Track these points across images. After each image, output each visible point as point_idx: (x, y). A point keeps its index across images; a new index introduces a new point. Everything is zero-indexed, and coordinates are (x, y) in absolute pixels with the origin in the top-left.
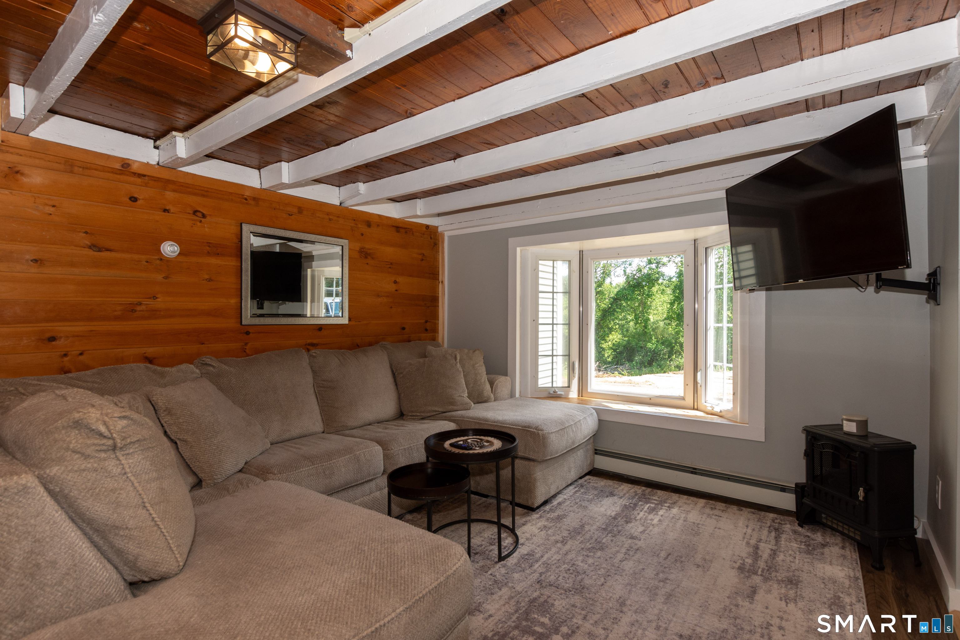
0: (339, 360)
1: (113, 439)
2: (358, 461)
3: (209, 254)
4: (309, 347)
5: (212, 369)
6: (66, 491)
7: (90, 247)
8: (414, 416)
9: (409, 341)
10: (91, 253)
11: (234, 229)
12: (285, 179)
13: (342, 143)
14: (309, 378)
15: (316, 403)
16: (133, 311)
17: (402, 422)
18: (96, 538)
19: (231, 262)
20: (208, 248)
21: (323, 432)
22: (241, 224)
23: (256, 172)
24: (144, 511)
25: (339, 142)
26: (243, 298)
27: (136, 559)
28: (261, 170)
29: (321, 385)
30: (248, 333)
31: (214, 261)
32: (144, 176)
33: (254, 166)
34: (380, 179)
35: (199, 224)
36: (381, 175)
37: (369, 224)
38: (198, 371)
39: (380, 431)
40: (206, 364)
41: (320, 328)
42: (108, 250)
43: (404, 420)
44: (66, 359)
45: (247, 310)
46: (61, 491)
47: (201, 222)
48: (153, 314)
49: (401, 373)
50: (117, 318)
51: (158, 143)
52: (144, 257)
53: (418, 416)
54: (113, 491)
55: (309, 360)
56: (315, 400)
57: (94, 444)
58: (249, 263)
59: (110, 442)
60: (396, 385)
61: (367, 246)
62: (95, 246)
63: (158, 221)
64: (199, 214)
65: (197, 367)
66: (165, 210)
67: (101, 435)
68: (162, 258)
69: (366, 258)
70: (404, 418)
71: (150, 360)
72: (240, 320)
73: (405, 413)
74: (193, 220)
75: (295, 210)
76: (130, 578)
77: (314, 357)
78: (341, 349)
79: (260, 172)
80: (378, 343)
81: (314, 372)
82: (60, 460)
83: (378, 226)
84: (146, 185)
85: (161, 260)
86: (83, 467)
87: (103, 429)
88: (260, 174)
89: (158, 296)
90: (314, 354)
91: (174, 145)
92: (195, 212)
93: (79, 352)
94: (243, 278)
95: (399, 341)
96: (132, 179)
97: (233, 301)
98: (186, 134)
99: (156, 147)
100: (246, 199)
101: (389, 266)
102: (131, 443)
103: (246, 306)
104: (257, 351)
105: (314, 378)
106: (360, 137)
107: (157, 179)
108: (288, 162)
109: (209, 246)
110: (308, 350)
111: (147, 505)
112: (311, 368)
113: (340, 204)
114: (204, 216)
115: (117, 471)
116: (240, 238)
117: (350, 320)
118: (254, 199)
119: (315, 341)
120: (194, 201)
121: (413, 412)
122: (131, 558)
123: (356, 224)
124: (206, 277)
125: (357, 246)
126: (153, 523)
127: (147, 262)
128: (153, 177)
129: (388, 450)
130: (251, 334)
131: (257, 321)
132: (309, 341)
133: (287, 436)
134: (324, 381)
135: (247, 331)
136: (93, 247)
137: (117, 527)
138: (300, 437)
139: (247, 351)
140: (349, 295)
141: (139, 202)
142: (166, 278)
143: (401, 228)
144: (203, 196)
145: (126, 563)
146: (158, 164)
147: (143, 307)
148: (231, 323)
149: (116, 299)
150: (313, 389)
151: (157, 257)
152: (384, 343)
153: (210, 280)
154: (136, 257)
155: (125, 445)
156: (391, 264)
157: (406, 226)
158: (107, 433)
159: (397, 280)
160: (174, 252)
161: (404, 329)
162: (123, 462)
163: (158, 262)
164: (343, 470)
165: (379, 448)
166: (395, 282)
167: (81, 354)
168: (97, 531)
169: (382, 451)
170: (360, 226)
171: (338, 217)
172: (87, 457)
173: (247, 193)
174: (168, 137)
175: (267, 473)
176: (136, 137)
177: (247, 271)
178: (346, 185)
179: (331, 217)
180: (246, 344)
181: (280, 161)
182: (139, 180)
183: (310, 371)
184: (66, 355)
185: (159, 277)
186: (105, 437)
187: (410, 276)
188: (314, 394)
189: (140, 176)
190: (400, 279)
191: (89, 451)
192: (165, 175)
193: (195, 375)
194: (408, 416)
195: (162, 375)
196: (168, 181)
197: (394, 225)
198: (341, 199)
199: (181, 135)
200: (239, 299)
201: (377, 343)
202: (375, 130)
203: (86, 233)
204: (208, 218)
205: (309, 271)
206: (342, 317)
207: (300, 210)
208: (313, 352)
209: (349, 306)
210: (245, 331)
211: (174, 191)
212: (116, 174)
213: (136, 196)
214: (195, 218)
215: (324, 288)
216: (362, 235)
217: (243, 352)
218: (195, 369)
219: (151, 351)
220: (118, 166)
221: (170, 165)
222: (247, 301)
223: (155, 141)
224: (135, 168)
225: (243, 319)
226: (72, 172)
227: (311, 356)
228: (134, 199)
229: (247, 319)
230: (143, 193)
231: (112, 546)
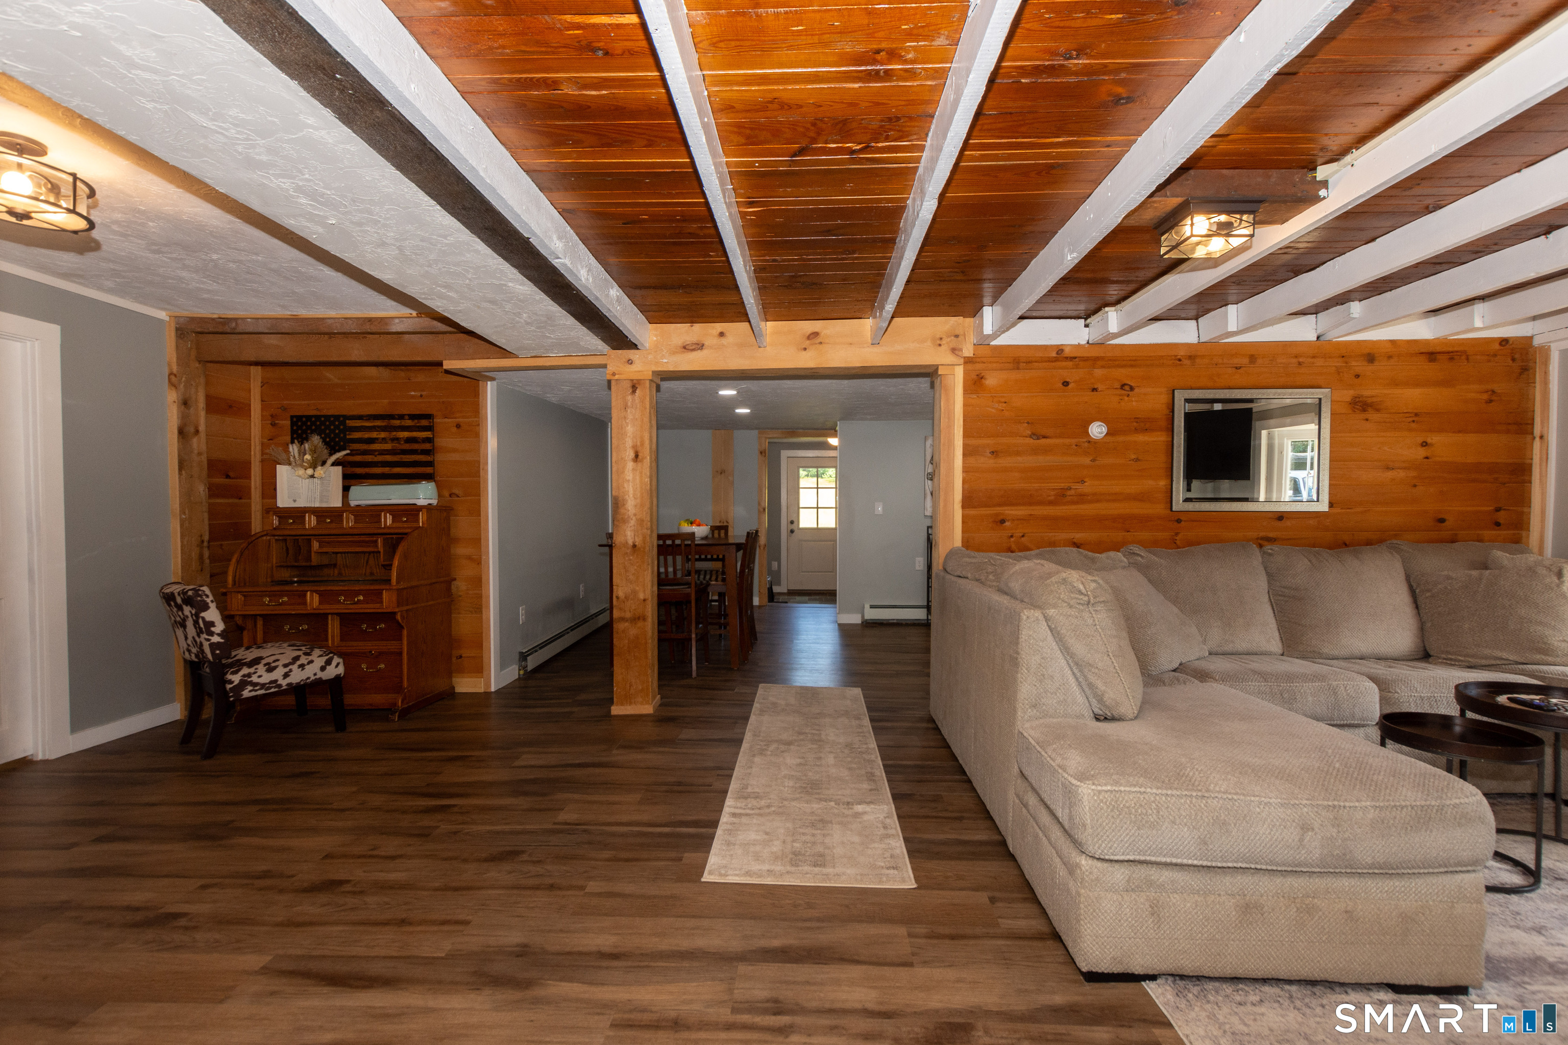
0: (1310, 561)
1: (1088, 595)
2: (1335, 693)
3: (1136, 431)
4: (1262, 542)
5: (1140, 559)
6: (1059, 629)
7: (1030, 437)
8: (1451, 659)
9: (1453, 541)
10: (1031, 441)
11: (1164, 399)
12: (1232, 327)
13: (1318, 267)
14: (1262, 583)
15: (1272, 615)
16: (1064, 496)
17: (1423, 665)
18: (1076, 671)
19: (1160, 438)
20: (1135, 424)
21: (1282, 655)
22: (1173, 391)
23: (1194, 322)
24: (1108, 659)
25: (1313, 267)
26: (1174, 479)
27: (1103, 695)
28: (1200, 320)
29: (1280, 593)
30: (1179, 521)
31: (1141, 438)
32: (1075, 358)
33: (1190, 317)
34: (1391, 290)
35: (1126, 398)
36: (1391, 285)
37: (1370, 358)
38: (1125, 560)
39: (1380, 670)
40: (1134, 553)
41: (1281, 517)
42: (1044, 437)
43: (1430, 663)
44: (1012, 539)
45: (1178, 493)
46: (1056, 627)
47: (1128, 396)
48: (1082, 498)
49: (1428, 591)
50: (1051, 503)
51: (1089, 321)
52: (1074, 441)
53: (1462, 661)
54: (1088, 636)
55: (1262, 558)
56: (1271, 611)
57: (1076, 598)
58: (1182, 436)
59: (1086, 598)
60: (1417, 607)
61: (1367, 393)
62: (1033, 434)
63: (1086, 402)
64: (1127, 388)
65: (1124, 556)
66: (1094, 390)
67: (1080, 593)
68: (1090, 441)
69: (1364, 410)
70: (1430, 660)
71: (1077, 545)
72: (1169, 505)
73: (1431, 653)
74: (1120, 395)
75: (1245, 361)
76: (1097, 711)
77: (1270, 555)
78: (1314, 547)
79: (1197, 322)
80: (1385, 540)
81: (1269, 575)
82: (1055, 606)
83: (1390, 357)
84: (1077, 367)
85: (1089, 442)
86: (1069, 613)
87: (1081, 587)
88: (1198, 325)
89: (1085, 480)
90: (1270, 551)
91: (1106, 320)
92: (1123, 386)
93: (1021, 534)
94: (1175, 455)
95: (1431, 541)
96: (1064, 364)
97: (1163, 483)
98: (1119, 306)
99: (1086, 326)
100: (1180, 360)
101: (1411, 419)
102: (1099, 602)
103: (1178, 488)
104: (1190, 543)
105: (1269, 583)
106: (1348, 254)
107: (1085, 359)
108: (1237, 304)
109: (1137, 422)
110: (1261, 546)
111: (1110, 654)
112: (1265, 568)
113: (1318, 338)
114: (1132, 389)
115: (1090, 621)
116: (1171, 407)
117: (1331, 505)
118: (1190, 357)
119: (1271, 535)
120: (1122, 374)
121: (1448, 653)
122: (1100, 693)
123: (1346, 363)
124: (1133, 457)
125: (1347, 395)
126: (1114, 671)
127: (1076, 445)
128: (1083, 357)
129: (1389, 692)
130: (1183, 523)
131: (1191, 506)
132: (1262, 534)
133: (1229, 648)
134: (1284, 587)
135: (1178, 519)
136: (1035, 436)
137: (1090, 665)
138: (1248, 654)
139: (1178, 542)
140: (1331, 469)
141: (1070, 386)
142: (1093, 460)
143: (1439, 353)
144: (1132, 366)
145: (1096, 695)
146: (1088, 343)
147: (1072, 492)
148: (1159, 509)
149: (1052, 485)
150: (1267, 597)
151: (1085, 440)
152: (1395, 542)
153: (1137, 460)
154: (1067, 441)
155: (1096, 603)
156: (1416, 415)
157: (1451, 349)
158: (1084, 591)
159: (1429, 441)
160: (1102, 433)
161: (1442, 521)
162: (1094, 615)
163: (1086, 445)
164: (1310, 699)
165: (1373, 689)
166: (1425, 444)
167: (1023, 536)
168: (1077, 664)
169: (1377, 690)
170: (1354, 363)
171: (1314, 357)
172: (1071, 607)
173: (1181, 353)
174: (1100, 313)
175: (1207, 677)
176: (1069, 320)
177: (1180, 446)
178: (1327, 309)
179: (1301, 360)
180: (1177, 534)
181: (1226, 305)
182: (1070, 364)
183: (1264, 572)
184: (1012, 536)
185: (1087, 461)
186: (1082, 594)
187: (1459, 432)
188: (1269, 603)
189: (1072, 358)
190: (1434, 439)
191: (1072, 602)
192: (1094, 353)
193: (1123, 564)
194: (1439, 658)
195: (1093, 560)
196: (1097, 359)
197: (1423, 351)
198: (1319, 331)
199: (1113, 308)
200: (1169, 481)
201: (1381, 541)
202: (1373, 240)
203: (1028, 423)
204: (1136, 390)
205: (1264, 433)
206: (1318, 501)
207: (1253, 359)
208: (1268, 548)
209: (1330, 485)
210: (1176, 519)
211: (1103, 367)
212: (1052, 362)
213: (1068, 380)
214: (1123, 392)
215: (1289, 455)
216: (1357, 376)
217: (1173, 544)
218: (1123, 558)
219: (1078, 536)
220: (1054, 354)
221: (1100, 342)
222: (1178, 483)
223: (1086, 319)
224: (1067, 352)
225: (1174, 504)
226: (1018, 369)
227: (1264, 553)
228: (1066, 384)
229: (1179, 504)
230: (1073, 375)
231: (1086, 679)
